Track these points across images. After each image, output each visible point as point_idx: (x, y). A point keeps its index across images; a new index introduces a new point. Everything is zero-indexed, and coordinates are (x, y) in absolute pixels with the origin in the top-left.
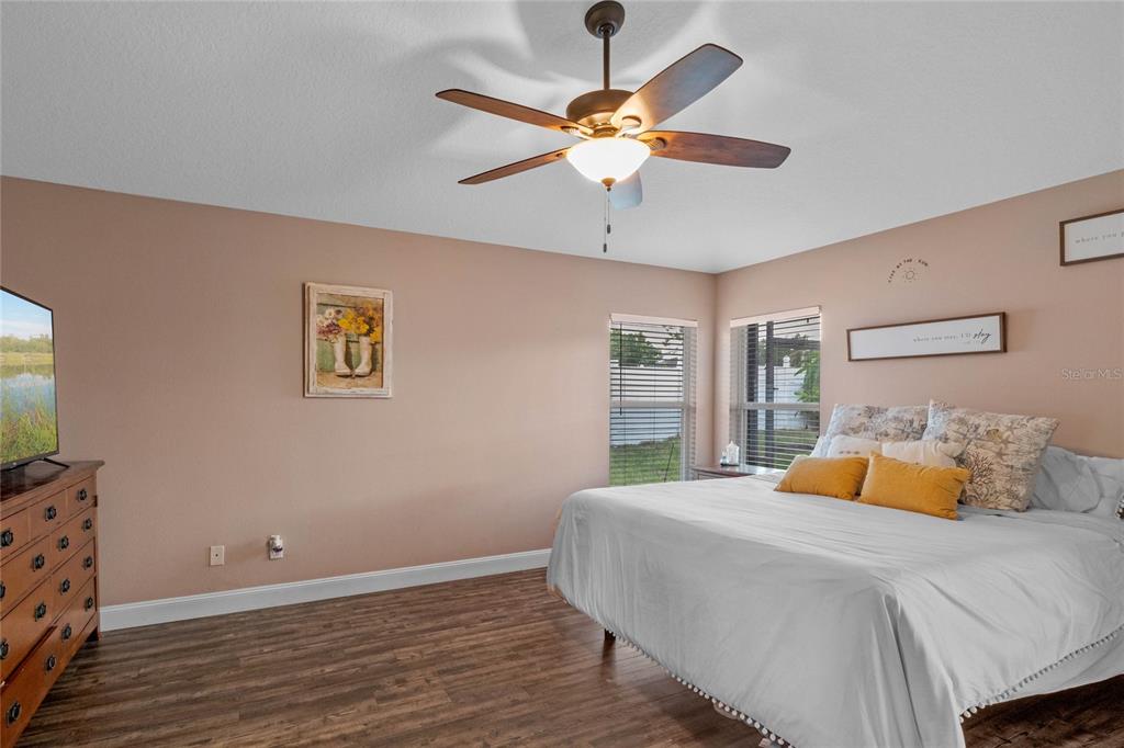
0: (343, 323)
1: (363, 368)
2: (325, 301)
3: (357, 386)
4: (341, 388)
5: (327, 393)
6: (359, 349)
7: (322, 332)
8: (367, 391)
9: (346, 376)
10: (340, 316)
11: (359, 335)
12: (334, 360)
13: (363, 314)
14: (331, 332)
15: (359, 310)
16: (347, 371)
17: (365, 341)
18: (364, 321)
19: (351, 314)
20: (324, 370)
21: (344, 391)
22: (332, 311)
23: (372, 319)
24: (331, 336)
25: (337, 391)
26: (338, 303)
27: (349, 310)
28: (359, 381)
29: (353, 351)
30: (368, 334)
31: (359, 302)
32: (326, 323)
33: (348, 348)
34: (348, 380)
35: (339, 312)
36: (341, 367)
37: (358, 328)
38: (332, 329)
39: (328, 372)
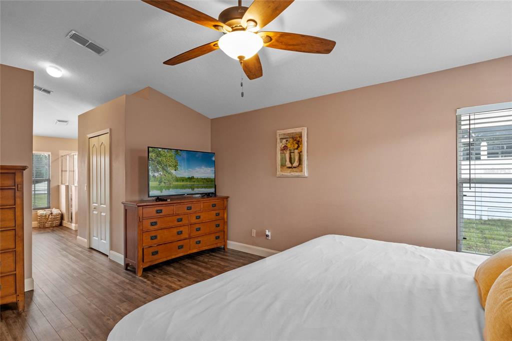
0: (289, 145)
1: (296, 164)
2: (282, 137)
3: (293, 172)
4: (288, 173)
5: (283, 175)
6: (294, 155)
7: (282, 150)
8: (297, 174)
9: (290, 168)
10: (287, 142)
11: (294, 149)
12: (286, 161)
13: (295, 140)
14: (284, 149)
15: (294, 139)
16: (290, 165)
17: (296, 151)
18: (296, 143)
19: (291, 140)
20: (283, 165)
21: (289, 174)
22: (285, 140)
23: (299, 141)
24: (285, 151)
25: (286, 174)
26: (287, 137)
27: (290, 139)
28: (294, 169)
29: (292, 156)
30: (297, 149)
31: (294, 135)
32: (283, 146)
33: (290, 155)
34: (291, 169)
35: (287, 141)
36: (288, 164)
37: (294, 146)
38: (285, 148)
39: (284, 166)
